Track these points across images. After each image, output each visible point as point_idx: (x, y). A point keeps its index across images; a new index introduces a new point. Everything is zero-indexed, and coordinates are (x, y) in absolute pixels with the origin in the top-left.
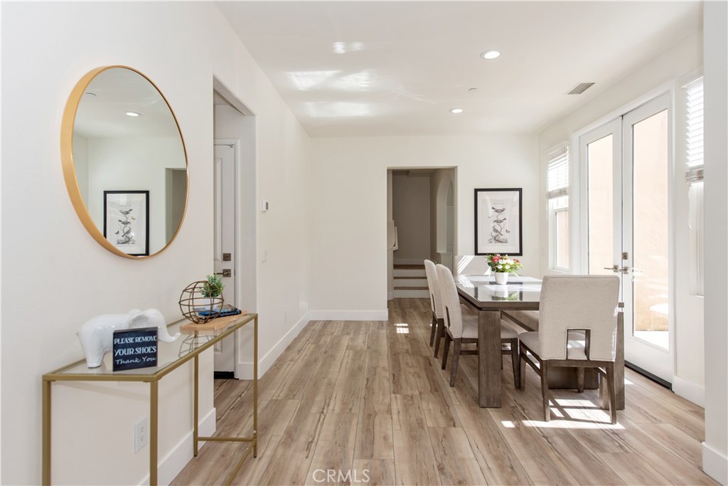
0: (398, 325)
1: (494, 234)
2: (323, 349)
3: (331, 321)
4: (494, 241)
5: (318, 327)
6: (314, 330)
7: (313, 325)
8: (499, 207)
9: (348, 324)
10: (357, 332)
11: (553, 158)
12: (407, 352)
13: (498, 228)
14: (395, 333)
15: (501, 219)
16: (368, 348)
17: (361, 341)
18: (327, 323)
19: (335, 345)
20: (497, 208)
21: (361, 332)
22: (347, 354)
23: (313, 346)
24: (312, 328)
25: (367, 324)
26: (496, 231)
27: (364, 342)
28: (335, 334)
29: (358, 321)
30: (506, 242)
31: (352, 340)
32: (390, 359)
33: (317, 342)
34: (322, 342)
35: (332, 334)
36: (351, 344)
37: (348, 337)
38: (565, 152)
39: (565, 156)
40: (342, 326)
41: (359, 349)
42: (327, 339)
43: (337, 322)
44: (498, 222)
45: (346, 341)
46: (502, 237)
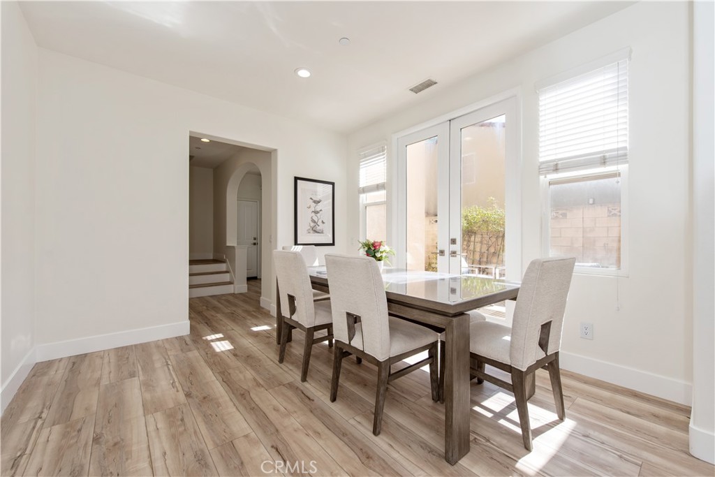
0: (209, 338)
1: (312, 224)
2: (88, 433)
3: (86, 355)
4: (312, 232)
5: (58, 374)
6: (49, 384)
7: (44, 374)
8: (317, 199)
9: (123, 353)
10: (148, 367)
11: (365, 157)
12: (259, 385)
13: (316, 219)
14: (215, 354)
15: (318, 210)
16: (188, 395)
17: (166, 386)
18: (77, 362)
19: (114, 410)
20: (315, 199)
21: (158, 365)
22: (151, 428)
23: (57, 428)
24: (45, 379)
25: (159, 346)
26: (314, 222)
27: (173, 384)
28: (105, 382)
29: (141, 344)
30: (322, 233)
31: (148, 385)
32: (241, 408)
33: (65, 416)
34: (78, 413)
35: (98, 383)
36: (148, 396)
37: (136, 382)
38: (383, 151)
39: (383, 155)
40: (113, 360)
41: (171, 405)
42: (89, 401)
43: (100, 355)
44: (316, 212)
45: (134, 393)
46: (318, 228)
